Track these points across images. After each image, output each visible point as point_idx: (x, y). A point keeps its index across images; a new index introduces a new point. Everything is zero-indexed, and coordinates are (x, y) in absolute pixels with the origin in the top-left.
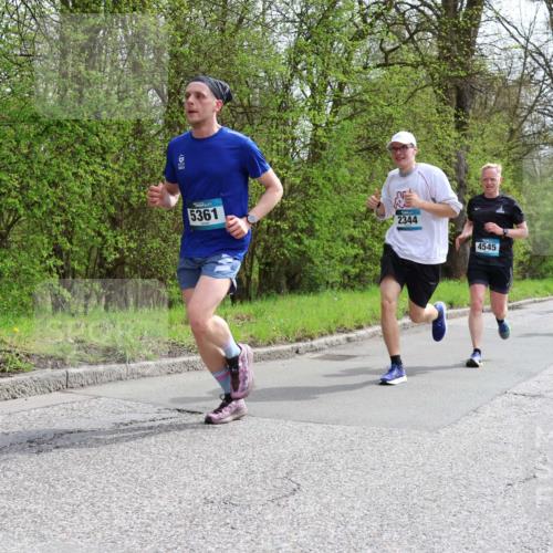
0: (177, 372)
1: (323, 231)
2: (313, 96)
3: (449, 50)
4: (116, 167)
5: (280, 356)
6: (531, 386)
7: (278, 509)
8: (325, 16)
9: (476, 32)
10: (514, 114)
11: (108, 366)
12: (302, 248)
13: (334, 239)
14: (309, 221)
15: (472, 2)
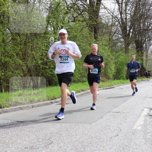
2: (54, 30)
3: (92, 17)
5: (47, 104)
6: (117, 109)
7: (46, 149)
8: (57, 8)
9: (99, 12)
10: (110, 34)
12: (52, 73)
14: (54, 66)
15: (97, 4)
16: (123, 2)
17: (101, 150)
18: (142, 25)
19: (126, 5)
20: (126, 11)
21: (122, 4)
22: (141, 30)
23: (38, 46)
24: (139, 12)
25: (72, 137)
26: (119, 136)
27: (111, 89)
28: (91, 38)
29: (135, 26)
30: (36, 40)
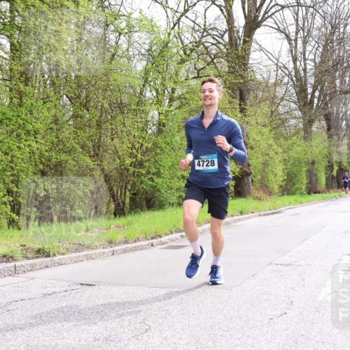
0: (81, 261)
1: (166, 173)
2: (157, 96)
3: (234, 68)
4: (43, 142)
5: (142, 248)
6: (285, 259)
8: (162, 51)
9: (249, 58)
10: (273, 103)
11: (40, 260)
12: (154, 184)
13: (172, 178)
14: (157, 168)
15: (245, 42)
16: (299, 36)
17: (249, 345)
18: (338, 82)
19: (305, 43)
20: (304, 55)
21: (296, 40)
22: (335, 92)
23: (124, 129)
24: (332, 56)
25: (190, 317)
26: (288, 315)
27: (275, 215)
28: (234, 110)
29: (324, 84)
30: (120, 117)
